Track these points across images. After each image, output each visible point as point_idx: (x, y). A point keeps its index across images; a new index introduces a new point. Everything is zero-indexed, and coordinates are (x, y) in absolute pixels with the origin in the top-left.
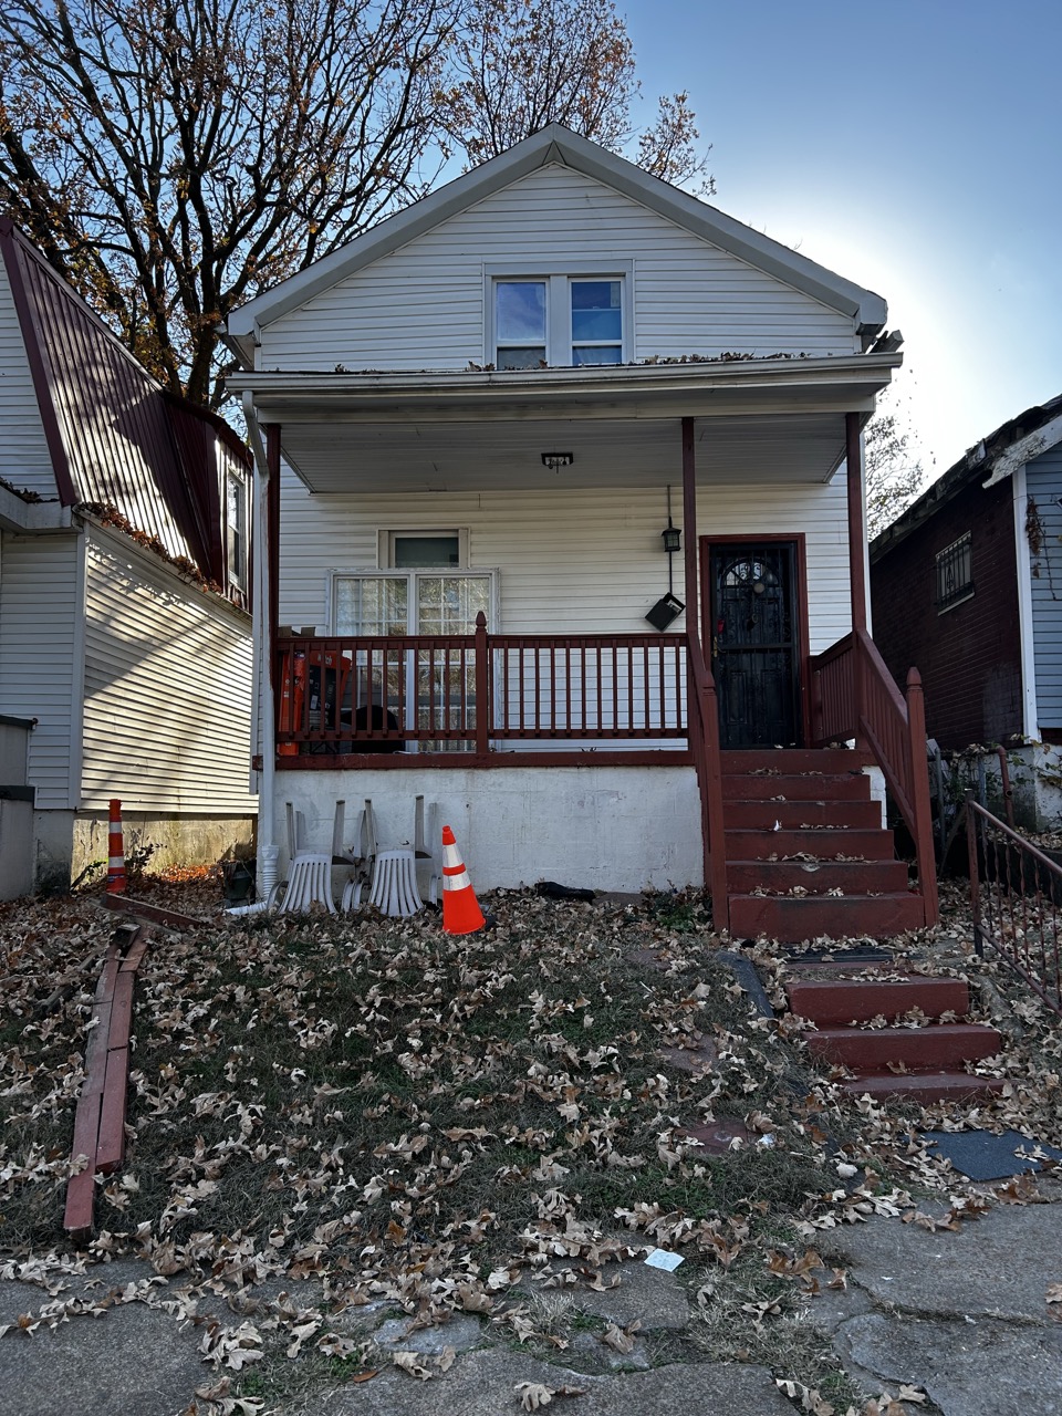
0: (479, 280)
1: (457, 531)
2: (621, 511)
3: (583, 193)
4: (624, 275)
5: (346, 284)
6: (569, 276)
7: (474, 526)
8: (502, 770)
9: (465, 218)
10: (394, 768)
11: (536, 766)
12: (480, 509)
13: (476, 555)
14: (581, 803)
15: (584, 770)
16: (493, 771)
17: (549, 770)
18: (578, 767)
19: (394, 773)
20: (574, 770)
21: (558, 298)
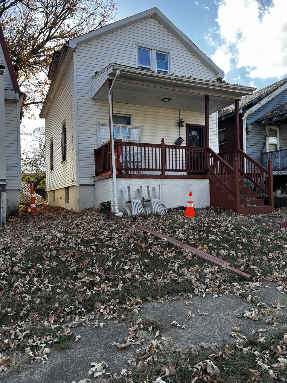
0: (135, 46)
1: (130, 115)
2: (169, 115)
3: (160, 28)
4: (168, 53)
5: (100, 39)
6: (157, 51)
7: (134, 114)
8: (168, 179)
9: (131, 27)
10: (144, 178)
11: (176, 178)
12: (136, 110)
13: (135, 122)
14: (186, 188)
15: (186, 179)
16: (167, 179)
17: (179, 179)
18: (185, 179)
19: (144, 179)
20: (184, 179)
21: (153, 56)
